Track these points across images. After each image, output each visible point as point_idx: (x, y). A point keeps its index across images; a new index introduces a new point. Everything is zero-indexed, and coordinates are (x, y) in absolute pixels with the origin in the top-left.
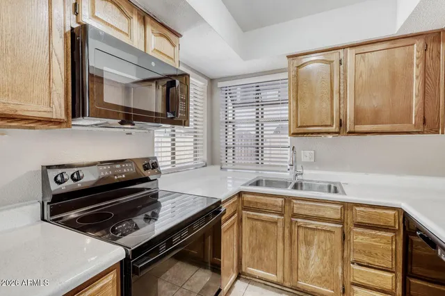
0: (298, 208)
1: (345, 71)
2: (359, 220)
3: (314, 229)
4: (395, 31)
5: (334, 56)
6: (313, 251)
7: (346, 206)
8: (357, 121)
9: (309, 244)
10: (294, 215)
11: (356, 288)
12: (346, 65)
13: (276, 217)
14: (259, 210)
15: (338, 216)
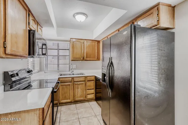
0: (75, 80)
1: (84, 45)
2: (88, 80)
3: (79, 84)
4: (93, 39)
5: (82, 41)
6: (79, 90)
7: (86, 77)
8: (87, 58)
9: (78, 88)
10: (74, 82)
11: (88, 95)
12: (84, 44)
13: (70, 83)
14: (65, 82)
15: (84, 80)
